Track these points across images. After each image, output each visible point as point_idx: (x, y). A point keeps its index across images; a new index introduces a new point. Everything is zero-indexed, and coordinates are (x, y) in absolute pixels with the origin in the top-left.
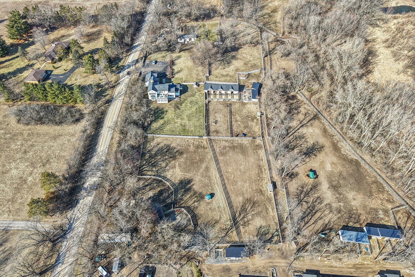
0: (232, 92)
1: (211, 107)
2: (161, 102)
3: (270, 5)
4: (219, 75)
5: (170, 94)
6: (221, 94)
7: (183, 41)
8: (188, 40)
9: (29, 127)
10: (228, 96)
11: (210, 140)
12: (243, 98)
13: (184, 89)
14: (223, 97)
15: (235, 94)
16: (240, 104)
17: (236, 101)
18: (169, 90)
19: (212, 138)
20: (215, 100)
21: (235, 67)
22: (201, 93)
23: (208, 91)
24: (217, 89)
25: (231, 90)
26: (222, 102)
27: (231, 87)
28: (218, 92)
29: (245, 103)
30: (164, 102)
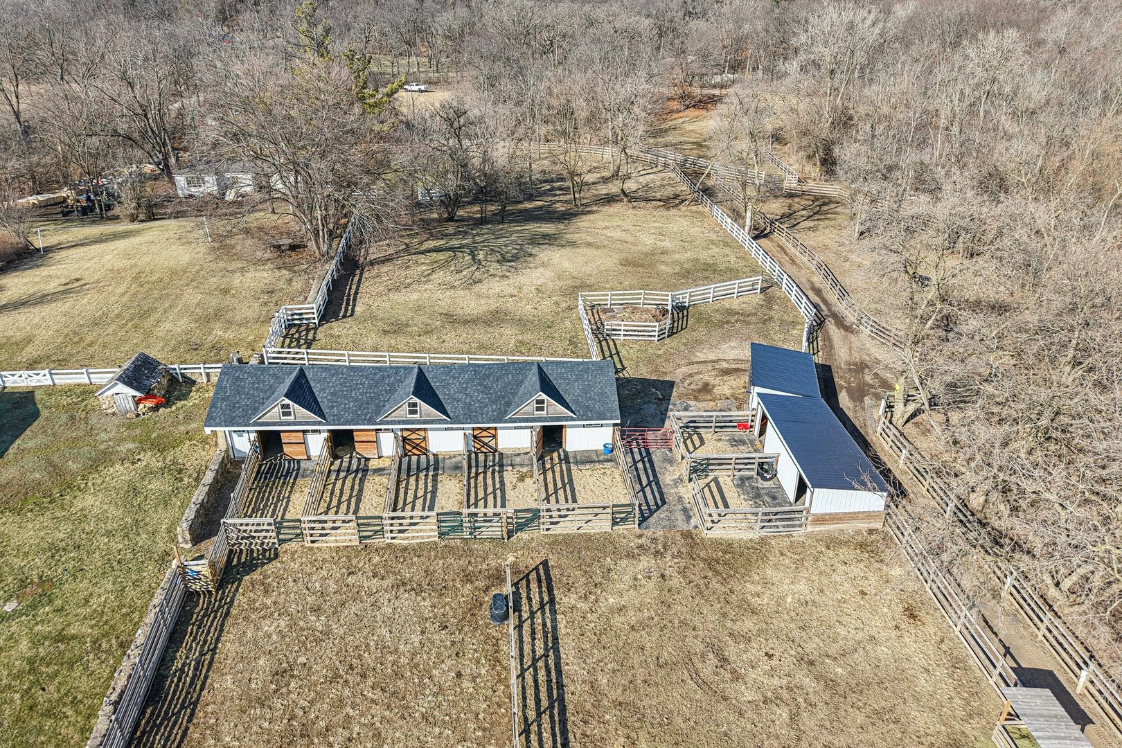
0: (551, 437)
4: (420, 319)
6: (415, 463)
10: (510, 476)
12: (688, 491)
14: (450, 492)
15: (587, 459)
16: (670, 564)
17: (602, 525)
20: (332, 541)
21: (559, 278)
22: (178, 471)
24: (373, 410)
25: (529, 408)
26: (418, 550)
27: (533, 377)
28: (388, 444)
29: (727, 547)
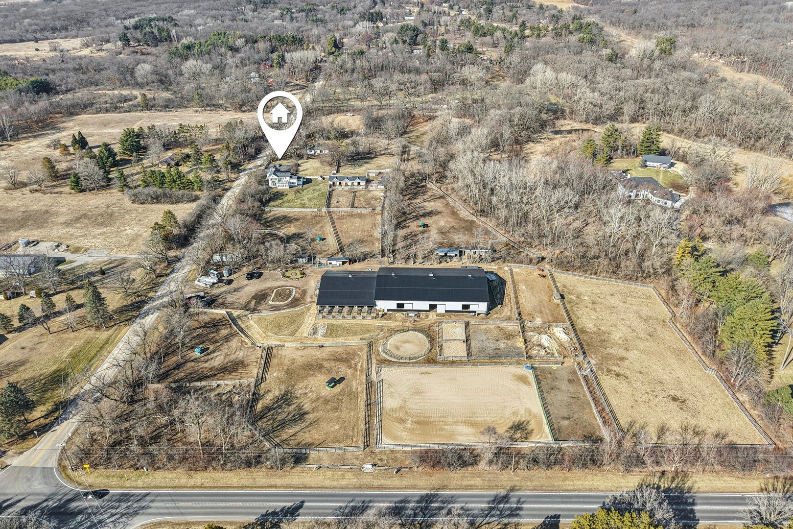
1: (334, 193)
2: (281, 188)
3: (421, 129)
5: (292, 181)
6: (346, 185)
7: (313, 152)
8: (318, 152)
9: (144, 205)
11: (329, 212)
13: (308, 181)
17: (361, 189)
18: (291, 177)
19: (331, 210)
20: (340, 189)
21: (366, 168)
22: (326, 184)
23: (334, 183)
26: (346, 190)
30: (285, 188)
